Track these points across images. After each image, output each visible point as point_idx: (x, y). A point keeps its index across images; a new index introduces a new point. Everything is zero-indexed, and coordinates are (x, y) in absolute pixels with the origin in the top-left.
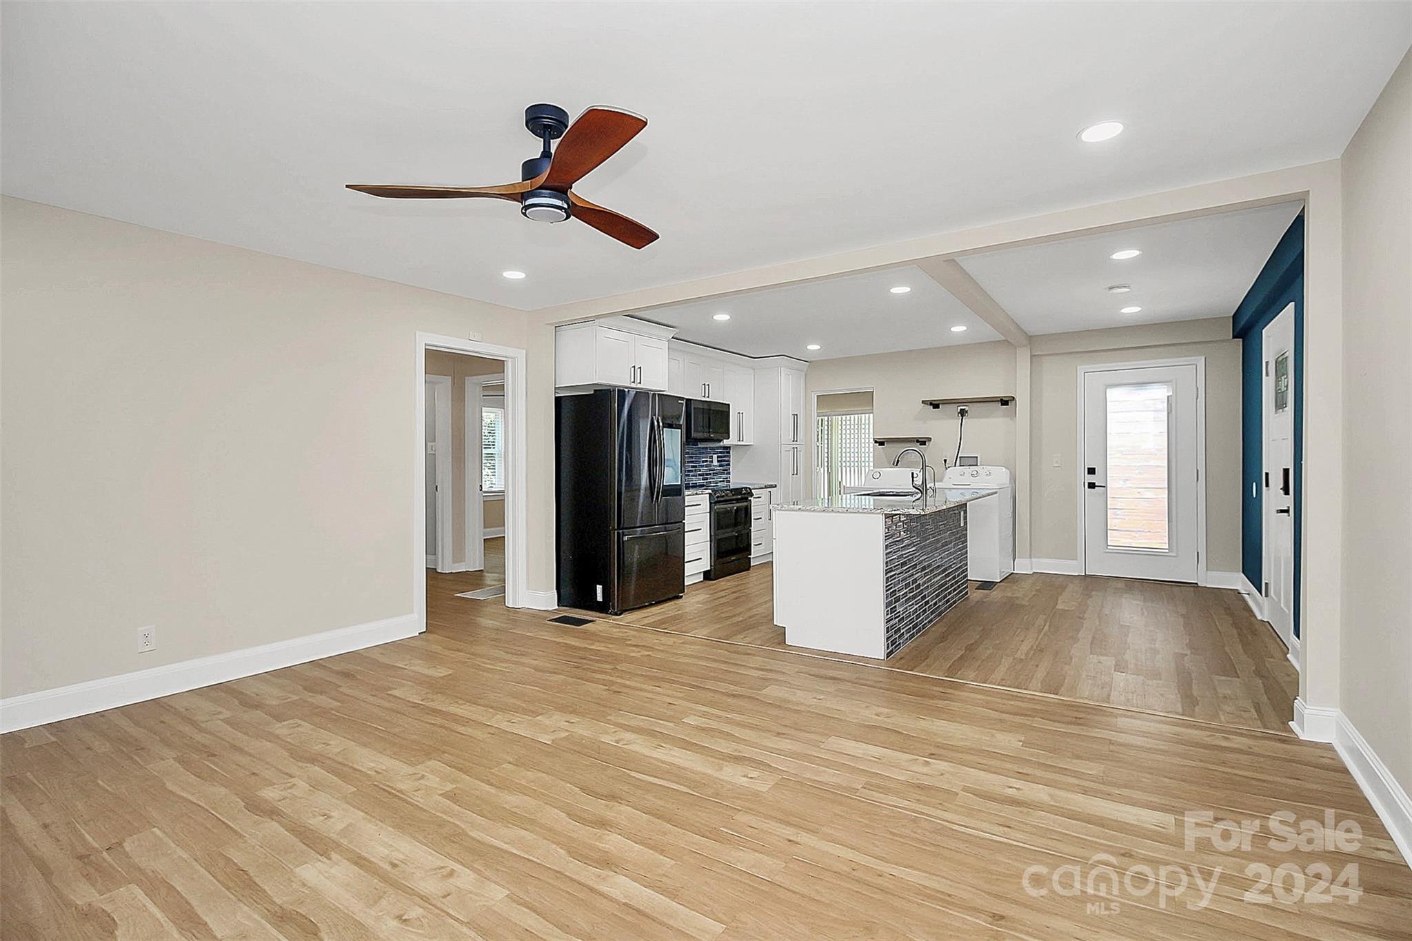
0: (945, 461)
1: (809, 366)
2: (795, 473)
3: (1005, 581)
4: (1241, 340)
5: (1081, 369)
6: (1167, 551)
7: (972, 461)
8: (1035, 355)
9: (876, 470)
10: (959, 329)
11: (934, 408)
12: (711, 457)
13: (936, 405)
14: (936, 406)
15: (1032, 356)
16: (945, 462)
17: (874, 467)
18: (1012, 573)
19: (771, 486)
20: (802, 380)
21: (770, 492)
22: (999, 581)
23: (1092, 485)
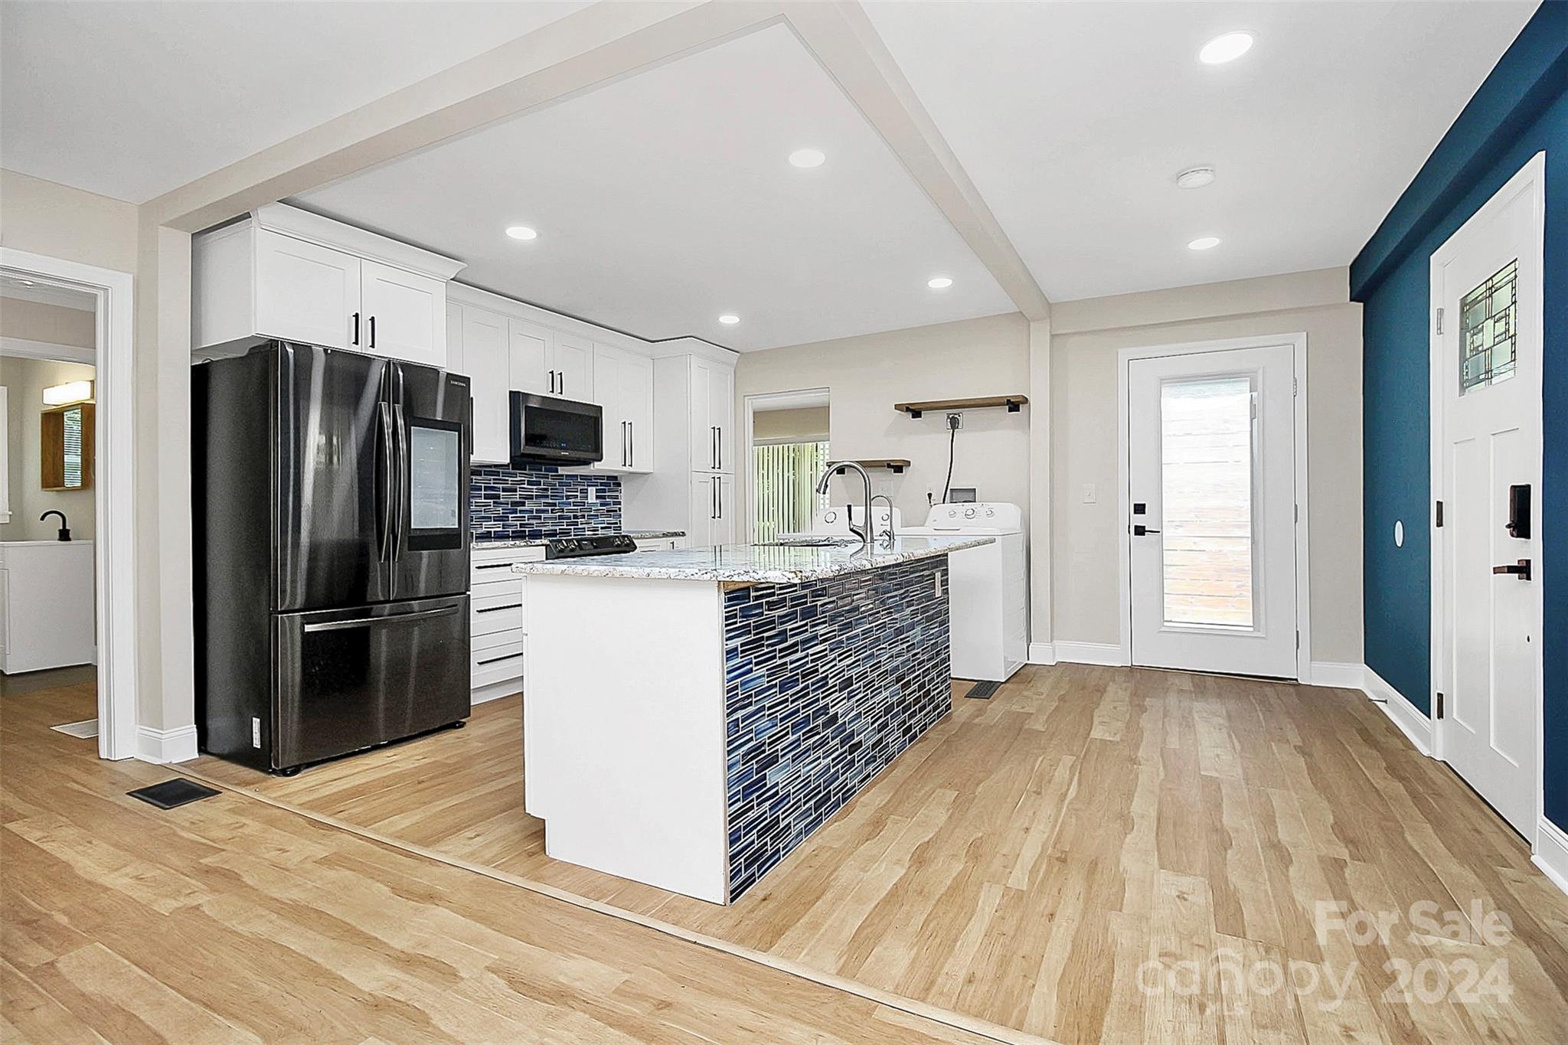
0: (930, 495)
1: (739, 358)
2: (717, 515)
3: (1013, 680)
4: (1362, 304)
5: (1124, 354)
6: (1252, 629)
7: (968, 495)
8: (1056, 335)
9: (832, 509)
10: (940, 283)
11: (913, 417)
12: (585, 492)
13: (916, 412)
14: (917, 414)
15: (1053, 336)
16: (930, 498)
17: (831, 506)
18: (1026, 664)
19: (676, 534)
20: (730, 378)
21: (673, 543)
22: (1003, 681)
23: (1140, 531)
